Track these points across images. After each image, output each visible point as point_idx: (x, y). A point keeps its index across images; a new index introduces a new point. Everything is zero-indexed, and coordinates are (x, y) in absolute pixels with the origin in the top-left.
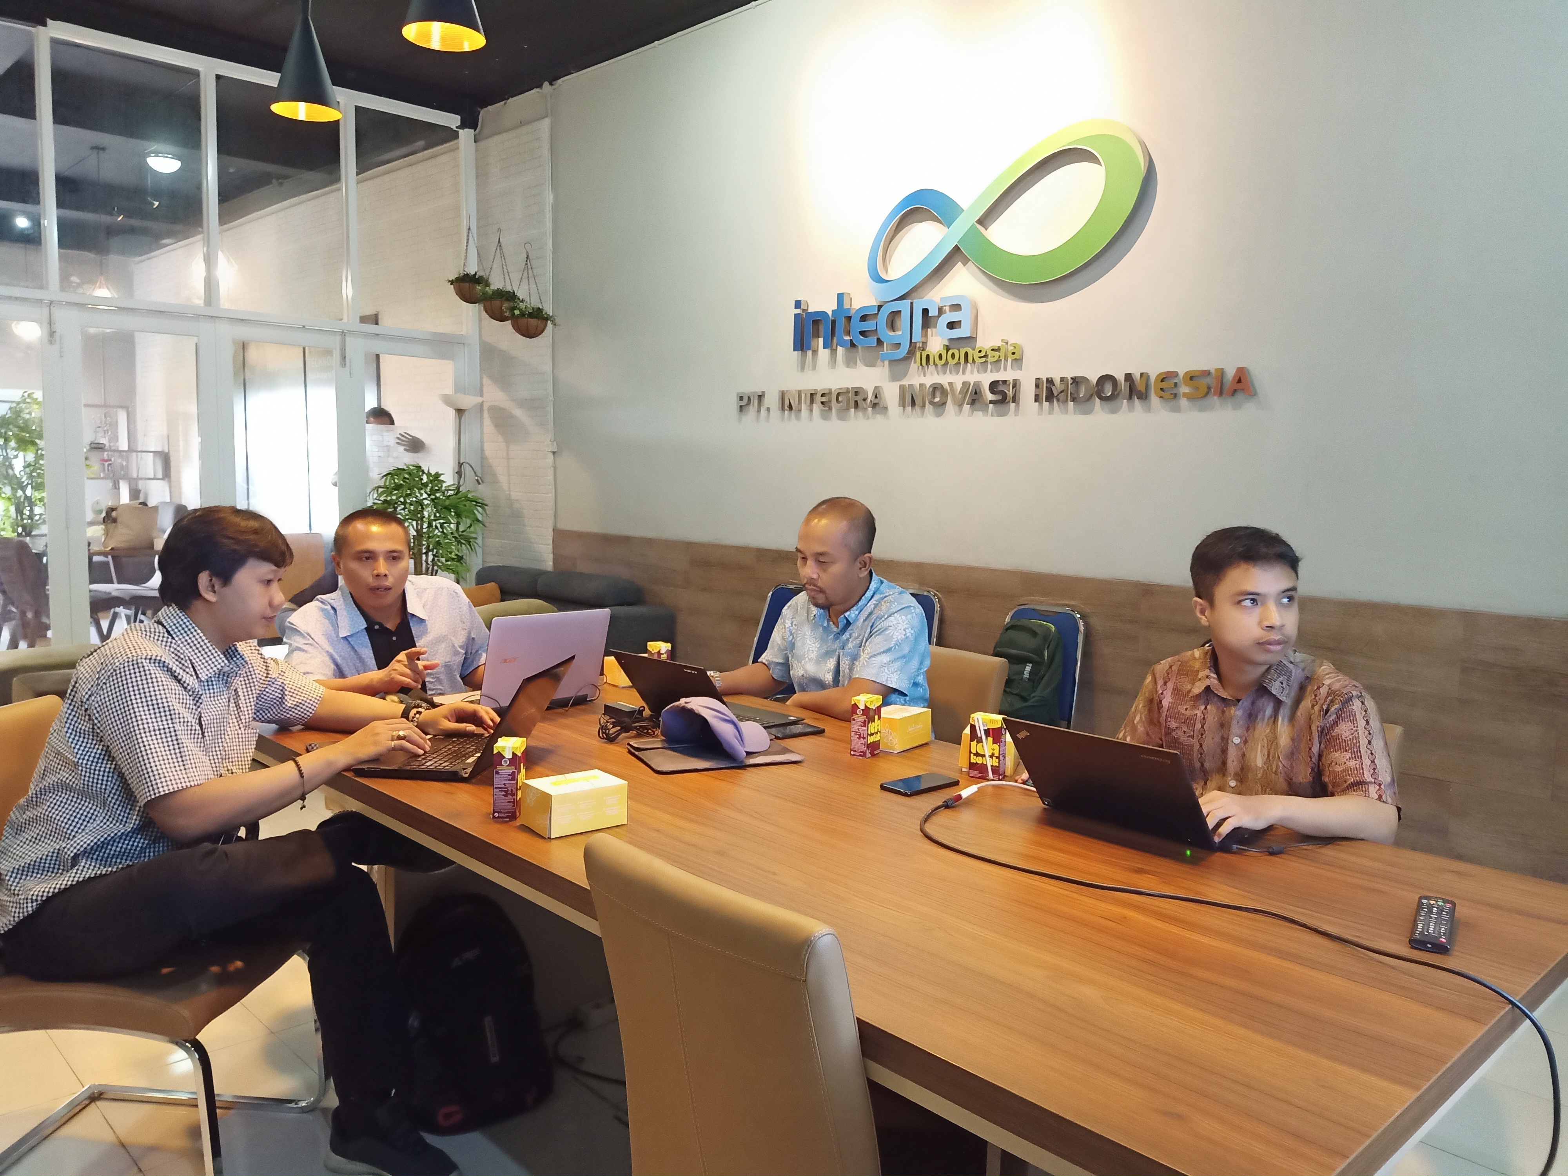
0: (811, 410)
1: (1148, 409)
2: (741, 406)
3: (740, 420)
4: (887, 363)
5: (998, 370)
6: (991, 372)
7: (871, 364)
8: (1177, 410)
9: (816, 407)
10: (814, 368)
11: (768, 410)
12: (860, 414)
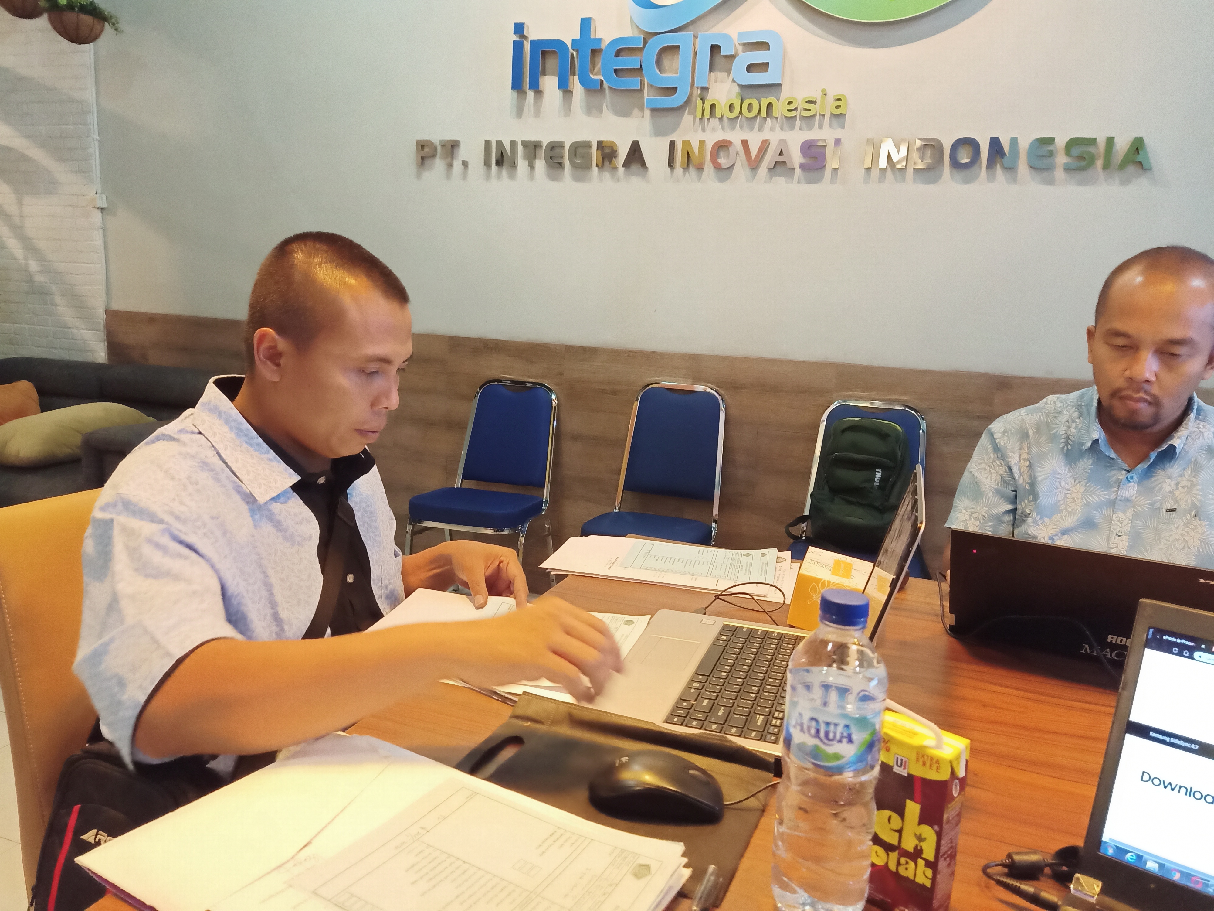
0: (531, 166)
1: (1014, 180)
2: (423, 158)
3: (419, 176)
4: (647, 113)
5: (810, 128)
6: (800, 129)
7: (624, 113)
8: (1051, 182)
9: (540, 164)
10: (537, 113)
11: (465, 164)
12: (607, 175)
